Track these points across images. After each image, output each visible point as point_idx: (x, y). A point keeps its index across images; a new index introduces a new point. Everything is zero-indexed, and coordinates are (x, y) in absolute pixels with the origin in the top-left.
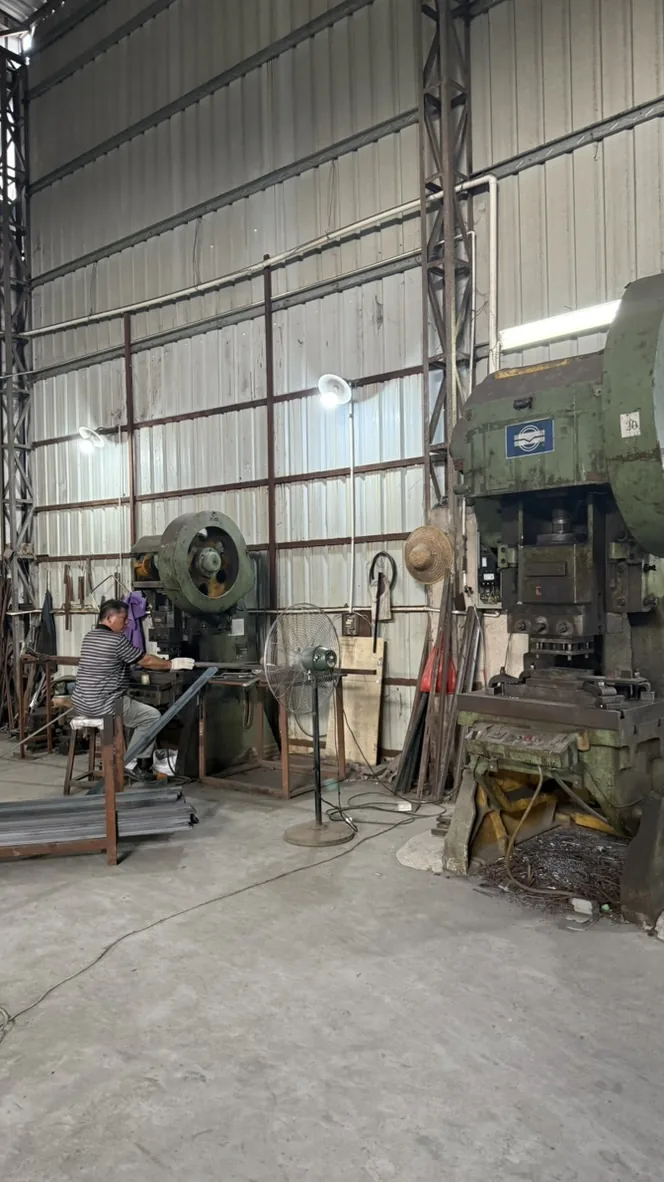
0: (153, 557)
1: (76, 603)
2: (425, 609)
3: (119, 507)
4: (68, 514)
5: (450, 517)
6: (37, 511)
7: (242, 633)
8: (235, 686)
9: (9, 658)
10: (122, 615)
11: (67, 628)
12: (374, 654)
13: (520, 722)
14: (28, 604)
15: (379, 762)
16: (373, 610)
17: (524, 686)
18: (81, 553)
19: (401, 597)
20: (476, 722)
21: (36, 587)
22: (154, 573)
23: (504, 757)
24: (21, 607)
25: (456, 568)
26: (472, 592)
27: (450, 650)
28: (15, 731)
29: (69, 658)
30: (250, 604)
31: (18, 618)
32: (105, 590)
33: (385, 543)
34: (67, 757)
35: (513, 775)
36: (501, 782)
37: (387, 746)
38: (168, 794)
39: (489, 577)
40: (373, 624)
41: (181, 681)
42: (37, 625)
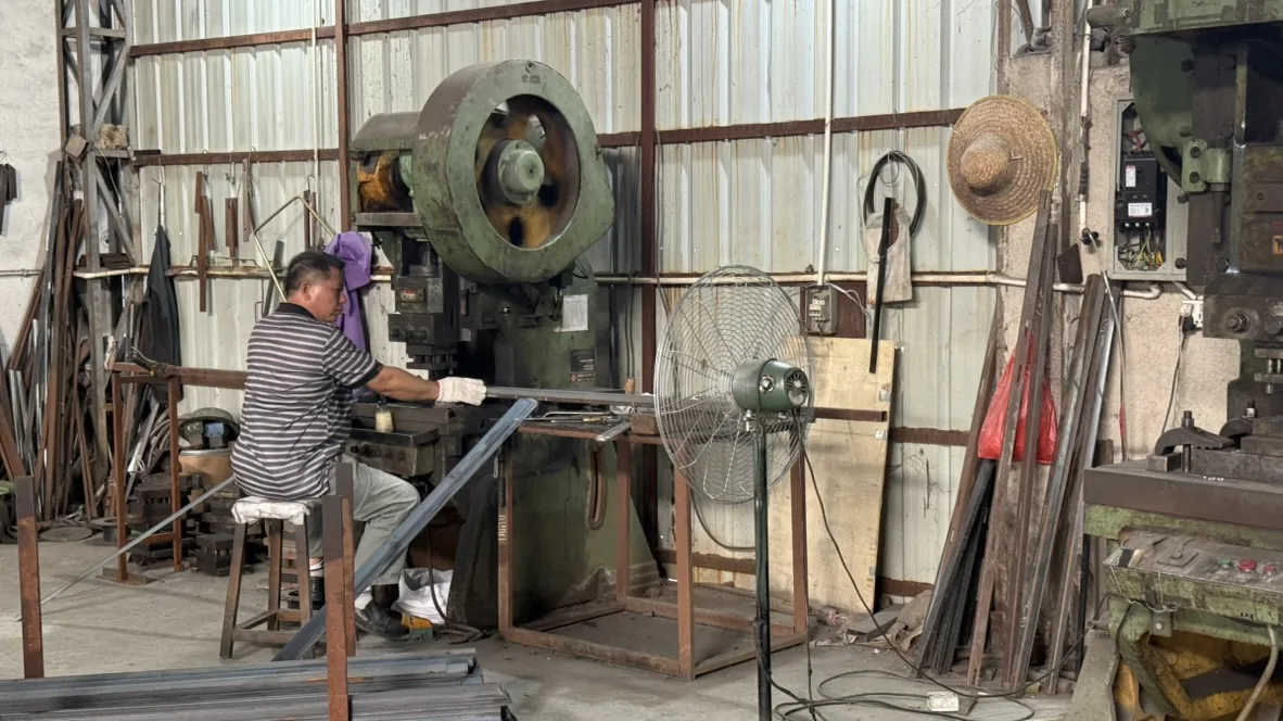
0: (397, 160)
1: (220, 256)
2: (991, 278)
3: (312, 49)
4: (202, 62)
5: (1055, 76)
6: (137, 53)
7: (584, 327)
8: (571, 439)
9: (82, 369)
10: (334, 283)
11: (203, 308)
12: (872, 376)
13: (1224, 530)
14: (119, 257)
15: (877, 607)
16: (872, 279)
17: (1235, 453)
18: (230, 149)
19: (935, 251)
20: (1125, 529)
21: (134, 221)
22: (399, 195)
23: (1194, 606)
24: (104, 262)
25: (1064, 190)
26: (1099, 243)
27: (1047, 370)
28: (101, 522)
29: (206, 372)
30: (599, 263)
31: (98, 284)
32: (284, 228)
33: (901, 132)
34: (226, 580)
35: (1200, 644)
36: (1172, 658)
37: (896, 573)
38: (448, 662)
39: (1140, 210)
40: (871, 311)
41: (459, 426)
42: (139, 300)
